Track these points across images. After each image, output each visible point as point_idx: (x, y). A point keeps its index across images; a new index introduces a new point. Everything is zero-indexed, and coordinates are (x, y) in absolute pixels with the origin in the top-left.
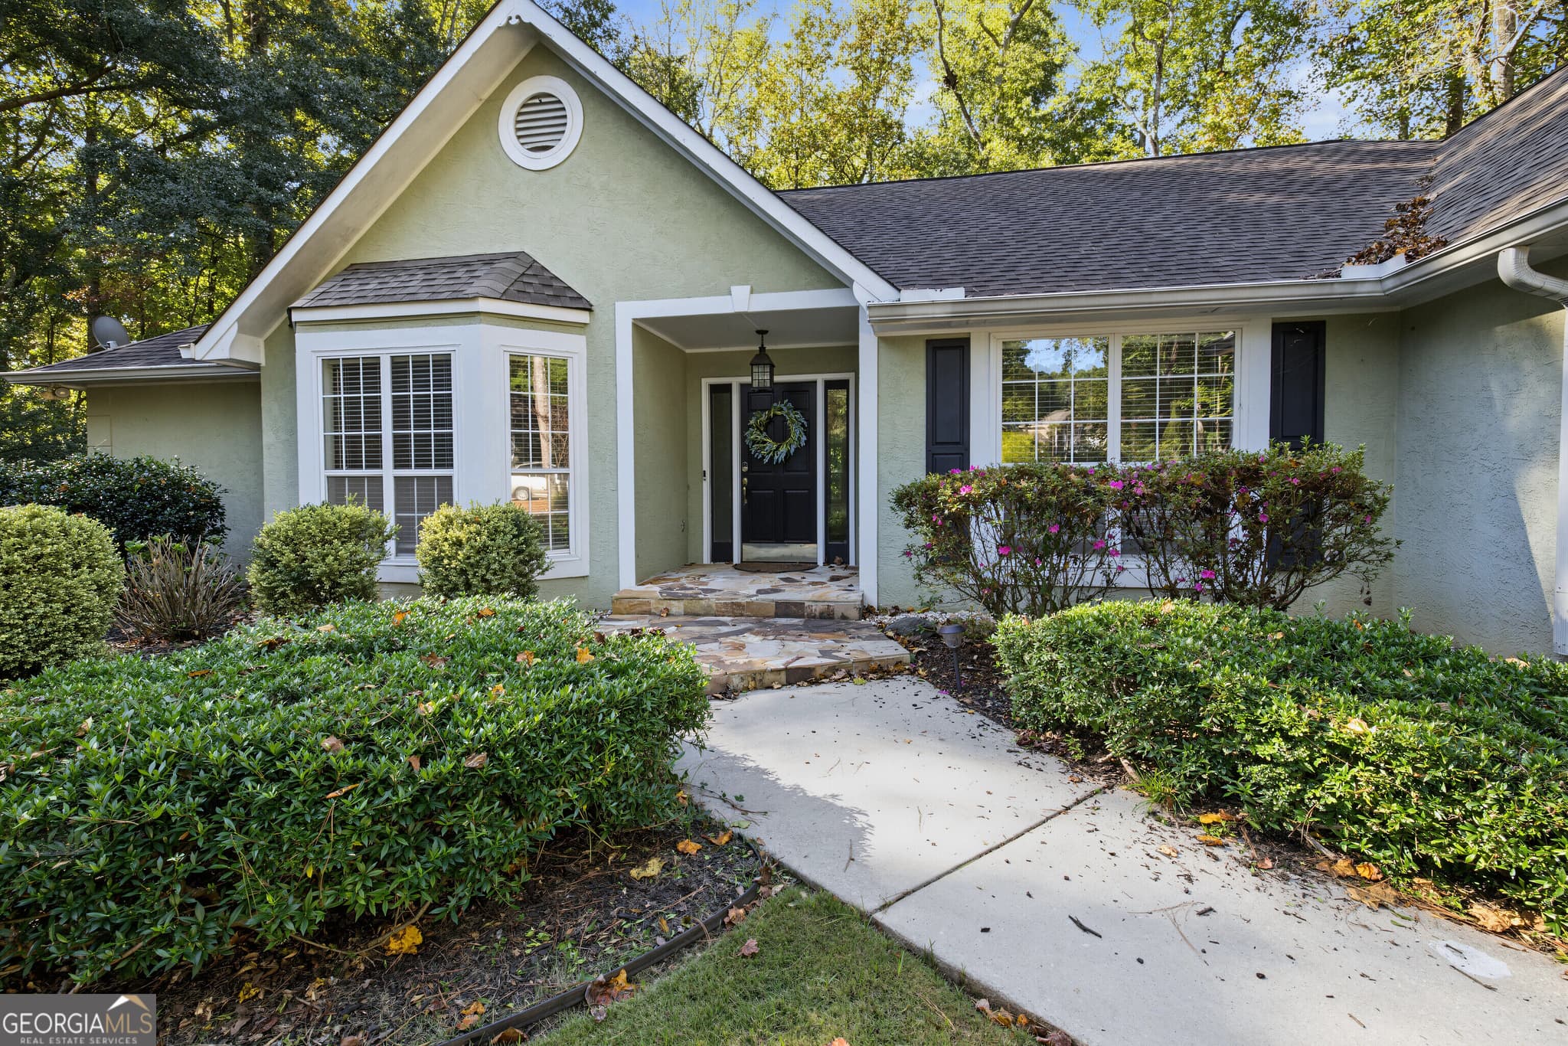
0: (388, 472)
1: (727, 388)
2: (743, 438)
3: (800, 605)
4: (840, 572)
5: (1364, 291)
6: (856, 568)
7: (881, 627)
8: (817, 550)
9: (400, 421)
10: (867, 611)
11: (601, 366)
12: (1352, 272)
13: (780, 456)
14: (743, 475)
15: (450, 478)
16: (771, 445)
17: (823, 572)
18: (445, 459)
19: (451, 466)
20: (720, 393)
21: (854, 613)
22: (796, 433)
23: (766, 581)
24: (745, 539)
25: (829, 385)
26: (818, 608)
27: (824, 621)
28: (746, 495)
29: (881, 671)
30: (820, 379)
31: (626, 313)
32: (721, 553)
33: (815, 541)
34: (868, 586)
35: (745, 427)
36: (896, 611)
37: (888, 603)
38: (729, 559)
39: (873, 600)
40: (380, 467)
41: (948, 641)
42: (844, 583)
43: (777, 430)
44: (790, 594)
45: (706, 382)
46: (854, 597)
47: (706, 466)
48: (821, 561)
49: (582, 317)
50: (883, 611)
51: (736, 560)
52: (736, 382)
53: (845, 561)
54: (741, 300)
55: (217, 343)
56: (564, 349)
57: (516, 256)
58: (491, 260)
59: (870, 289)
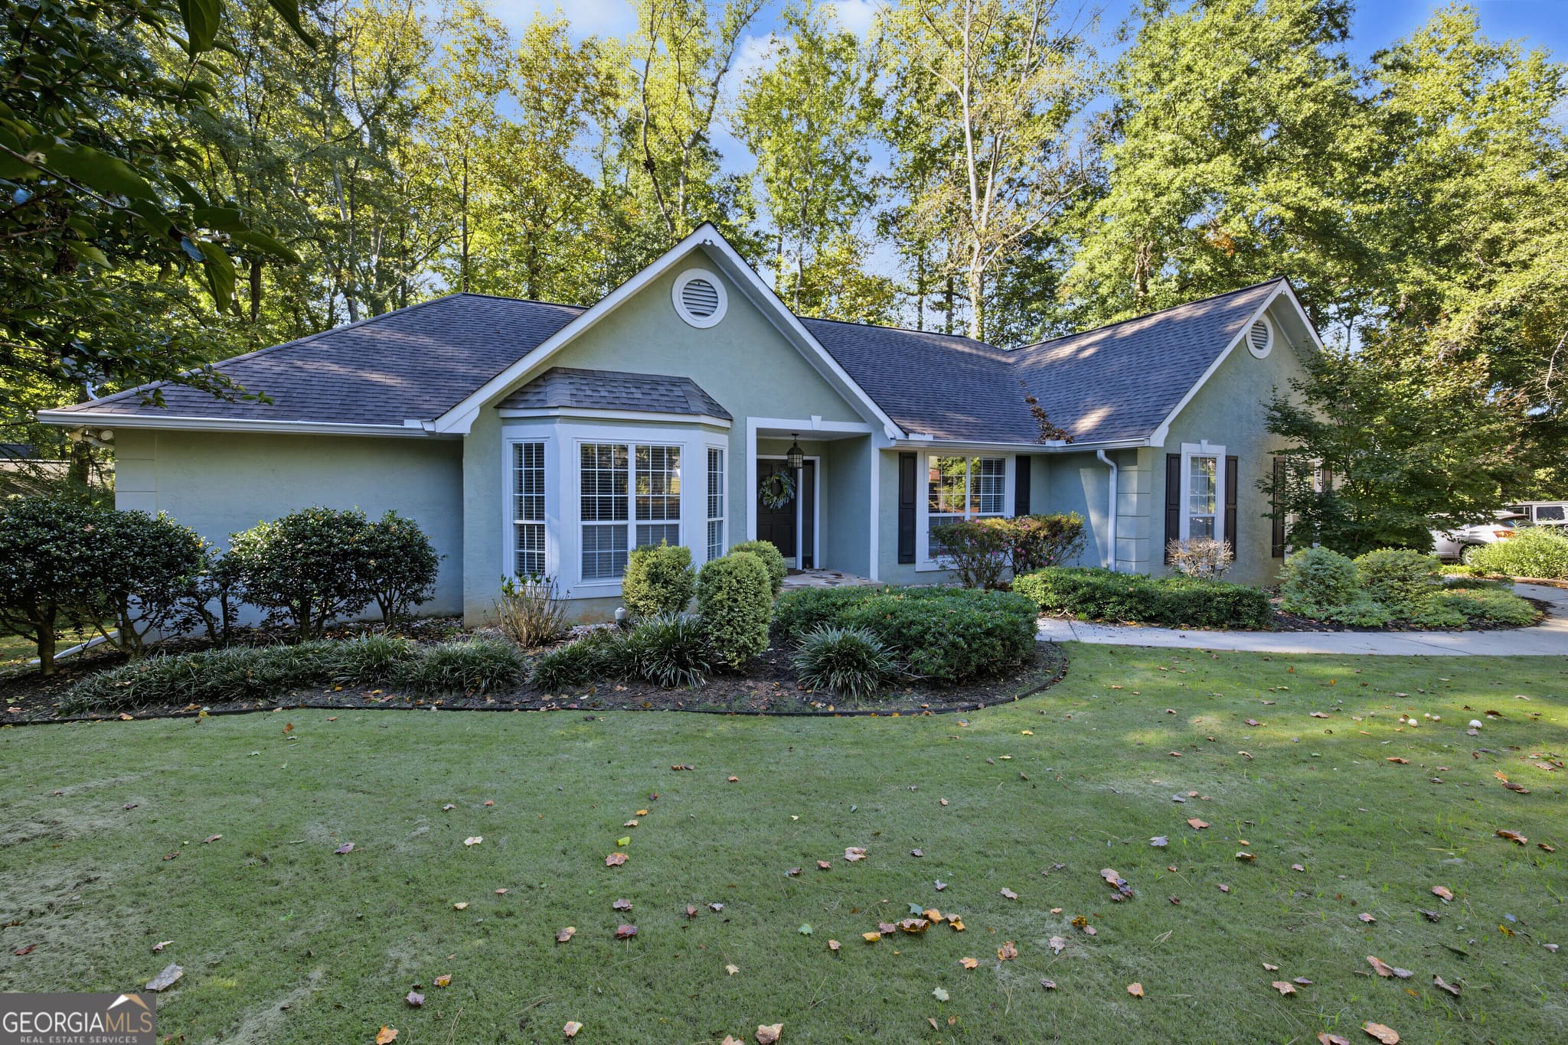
0: (632, 522)
5: (1051, 450)
8: (797, 561)
9: (640, 488)
11: (738, 454)
12: (1049, 443)
13: (780, 505)
15: (677, 526)
16: (773, 497)
18: (674, 513)
19: (678, 517)
22: (789, 490)
25: (804, 462)
31: (754, 424)
33: (794, 555)
34: (874, 577)
40: (626, 518)
43: (776, 489)
48: (800, 567)
49: (726, 424)
53: (812, 566)
54: (817, 424)
55: (459, 420)
56: (723, 444)
57: (687, 381)
58: (671, 381)
59: (892, 430)
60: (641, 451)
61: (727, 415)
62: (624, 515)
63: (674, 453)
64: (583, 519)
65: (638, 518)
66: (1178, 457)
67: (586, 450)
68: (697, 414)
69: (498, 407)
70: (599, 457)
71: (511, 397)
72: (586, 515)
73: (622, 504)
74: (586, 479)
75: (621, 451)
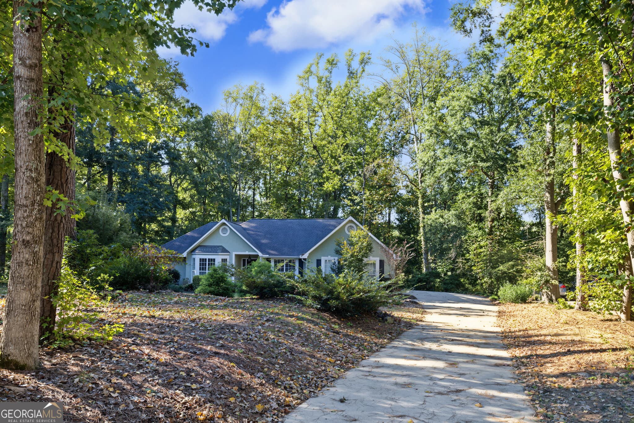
9: (209, 265)
20: (244, 260)
45: (242, 259)
49: (230, 254)
52: (246, 259)
54: (247, 253)
55: (185, 255)
56: (227, 257)
57: (221, 246)
58: (218, 247)
59: (260, 254)
60: (209, 259)
61: (228, 252)
62: (205, 270)
63: (214, 259)
65: (208, 270)
66: (320, 260)
67: (200, 259)
68: (219, 253)
69: (191, 252)
70: (203, 261)
71: (193, 251)
72: (200, 270)
73: (206, 268)
74: (200, 264)
75: (206, 259)
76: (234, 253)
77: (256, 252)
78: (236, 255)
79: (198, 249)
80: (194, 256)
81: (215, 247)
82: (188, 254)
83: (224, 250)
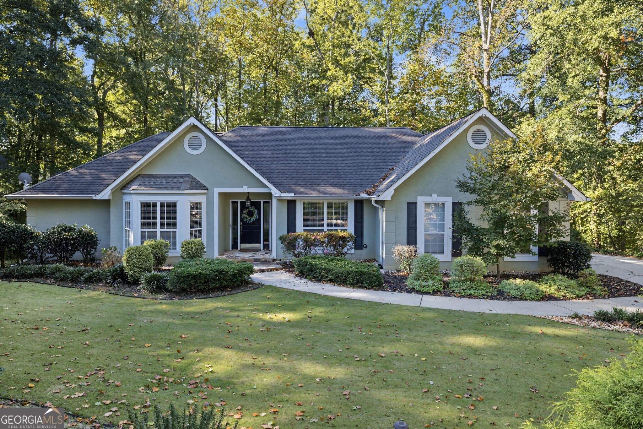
0: (159, 230)
1: (237, 202)
2: (241, 216)
3: (259, 259)
4: (267, 251)
6: (272, 250)
7: (277, 263)
8: (261, 246)
9: (162, 218)
10: (274, 260)
11: (210, 203)
13: (251, 221)
14: (241, 226)
15: (175, 232)
16: (249, 218)
17: (264, 252)
18: (175, 227)
19: (176, 229)
20: (235, 203)
21: (271, 261)
22: (256, 216)
23: (251, 254)
24: (241, 243)
25: (264, 202)
26: (263, 260)
27: (265, 262)
28: (242, 232)
29: (276, 270)
30: (262, 201)
32: (235, 247)
33: (260, 243)
34: (274, 255)
35: (241, 213)
36: (280, 260)
37: (279, 258)
38: (237, 248)
39: (275, 258)
40: (156, 229)
41: (288, 263)
42: (269, 254)
43: (251, 214)
44: (257, 257)
45: (231, 201)
46: (271, 257)
47: (231, 224)
48: (262, 249)
49: (206, 192)
50: (278, 260)
51: (239, 249)
52: (239, 201)
53: (268, 249)
54: (246, 189)
55: (105, 195)
56: (202, 199)
57: (188, 176)
58: (182, 176)
59: (275, 192)
60: (162, 204)
61: (205, 188)
62: (155, 227)
63: (174, 205)
64: (141, 228)
65: (161, 228)
66: (415, 204)
67: (143, 204)
68: (184, 190)
69: (121, 189)
70: (147, 207)
71: (125, 186)
72: (142, 227)
73: (155, 223)
74: (143, 215)
75: (155, 204)
76: (217, 191)
77: (266, 187)
78: (220, 194)
79: (138, 182)
80: (127, 198)
81: (175, 176)
82: (113, 192)
83: (197, 185)
